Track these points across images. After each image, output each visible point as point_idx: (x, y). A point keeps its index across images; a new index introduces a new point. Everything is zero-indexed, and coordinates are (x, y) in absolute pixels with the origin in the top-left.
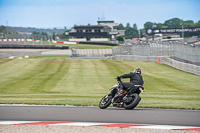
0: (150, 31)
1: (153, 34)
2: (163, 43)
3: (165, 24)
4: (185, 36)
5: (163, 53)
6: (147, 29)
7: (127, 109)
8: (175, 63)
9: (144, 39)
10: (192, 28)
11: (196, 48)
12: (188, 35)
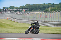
0: (4, 10)
1: (6, 11)
2: (9, 13)
3: (9, 8)
4: (15, 11)
5: (9, 16)
6: (3, 9)
7: (35, 34)
8: (13, 19)
9: (3, 12)
10: (18, 9)
11: (19, 15)
12: (16, 11)
